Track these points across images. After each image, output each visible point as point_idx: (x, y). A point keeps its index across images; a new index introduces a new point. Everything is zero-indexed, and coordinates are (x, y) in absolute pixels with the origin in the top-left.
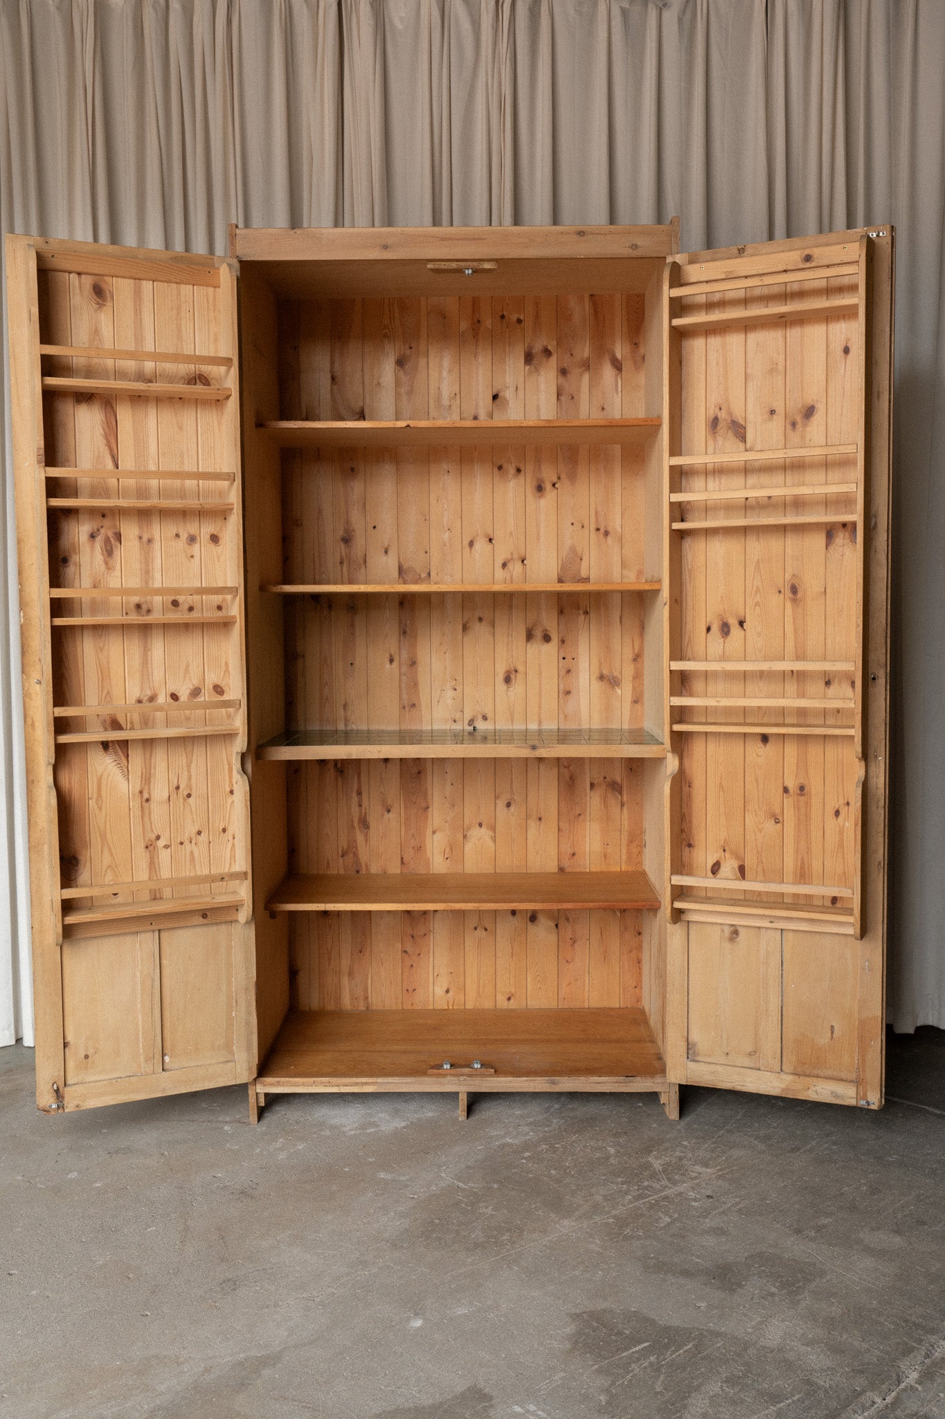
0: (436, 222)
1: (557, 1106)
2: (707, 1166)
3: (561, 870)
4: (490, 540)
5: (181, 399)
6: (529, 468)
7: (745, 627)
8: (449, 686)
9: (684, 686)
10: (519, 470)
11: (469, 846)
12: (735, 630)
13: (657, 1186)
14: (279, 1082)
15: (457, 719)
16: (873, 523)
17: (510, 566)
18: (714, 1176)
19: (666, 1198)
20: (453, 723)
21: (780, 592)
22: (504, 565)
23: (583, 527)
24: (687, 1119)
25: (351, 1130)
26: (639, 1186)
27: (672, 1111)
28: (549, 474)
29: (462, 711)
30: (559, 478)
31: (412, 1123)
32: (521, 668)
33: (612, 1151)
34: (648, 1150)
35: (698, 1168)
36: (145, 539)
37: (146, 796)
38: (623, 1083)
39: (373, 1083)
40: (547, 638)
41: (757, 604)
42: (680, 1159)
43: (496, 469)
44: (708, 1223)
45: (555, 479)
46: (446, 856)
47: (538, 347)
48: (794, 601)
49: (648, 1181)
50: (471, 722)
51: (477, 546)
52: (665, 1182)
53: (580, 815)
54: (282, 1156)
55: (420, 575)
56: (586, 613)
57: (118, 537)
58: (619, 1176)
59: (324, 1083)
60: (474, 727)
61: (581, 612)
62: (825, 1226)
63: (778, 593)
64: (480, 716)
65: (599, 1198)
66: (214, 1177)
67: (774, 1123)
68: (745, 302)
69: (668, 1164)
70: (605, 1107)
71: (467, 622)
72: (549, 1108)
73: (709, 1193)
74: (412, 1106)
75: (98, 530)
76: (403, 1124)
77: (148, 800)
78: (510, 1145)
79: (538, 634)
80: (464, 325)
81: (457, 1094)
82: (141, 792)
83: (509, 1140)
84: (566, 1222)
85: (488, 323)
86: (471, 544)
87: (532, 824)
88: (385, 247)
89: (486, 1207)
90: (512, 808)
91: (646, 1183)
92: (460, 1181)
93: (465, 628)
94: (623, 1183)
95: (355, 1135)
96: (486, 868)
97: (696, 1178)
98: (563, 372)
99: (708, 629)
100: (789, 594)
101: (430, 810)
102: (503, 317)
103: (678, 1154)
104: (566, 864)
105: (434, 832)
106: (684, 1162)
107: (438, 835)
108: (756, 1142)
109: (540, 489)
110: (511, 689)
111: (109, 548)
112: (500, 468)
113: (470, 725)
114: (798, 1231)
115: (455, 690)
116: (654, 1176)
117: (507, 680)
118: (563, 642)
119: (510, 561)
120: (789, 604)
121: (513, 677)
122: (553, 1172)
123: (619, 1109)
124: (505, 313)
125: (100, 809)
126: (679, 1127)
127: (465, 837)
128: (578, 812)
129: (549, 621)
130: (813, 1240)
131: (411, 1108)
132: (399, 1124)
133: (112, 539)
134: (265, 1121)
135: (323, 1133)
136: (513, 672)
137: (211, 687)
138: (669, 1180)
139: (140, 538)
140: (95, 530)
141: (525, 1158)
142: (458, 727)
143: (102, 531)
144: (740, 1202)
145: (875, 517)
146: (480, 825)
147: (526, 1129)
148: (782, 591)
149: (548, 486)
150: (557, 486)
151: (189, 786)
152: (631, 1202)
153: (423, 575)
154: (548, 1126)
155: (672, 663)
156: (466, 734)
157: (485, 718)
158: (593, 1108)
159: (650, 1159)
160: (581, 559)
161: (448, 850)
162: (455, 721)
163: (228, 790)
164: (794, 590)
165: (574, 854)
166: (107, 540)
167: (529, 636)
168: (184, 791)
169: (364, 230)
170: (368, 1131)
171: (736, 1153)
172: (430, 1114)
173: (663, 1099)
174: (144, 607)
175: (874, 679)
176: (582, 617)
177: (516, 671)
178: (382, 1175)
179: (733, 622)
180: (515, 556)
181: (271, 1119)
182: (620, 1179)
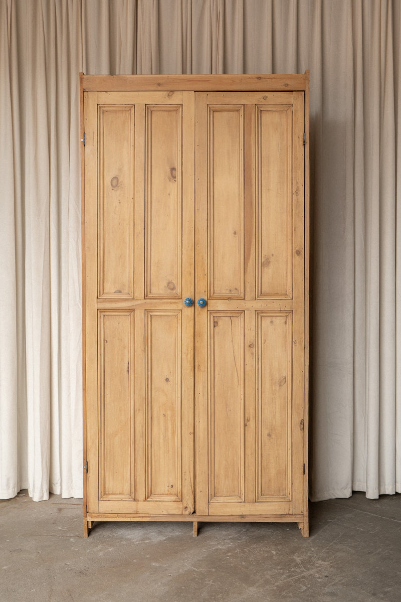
0: (184, 72)
1: (244, 530)
2: (325, 561)
13: (298, 571)
14: (99, 516)
18: (329, 566)
19: (303, 577)
24: (313, 537)
25: (136, 541)
26: (290, 570)
27: (305, 533)
31: (168, 538)
33: (275, 553)
34: (293, 553)
35: (320, 562)
42: (310, 557)
44: (327, 590)
49: (293, 568)
52: (303, 569)
54: (101, 554)
58: (278, 565)
62: (388, 592)
65: (268, 576)
66: (66, 564)
69: (304, 560)
72: (240, 531)
73: (326, 574)
74: (169, 529)
76: (164, 538)
78: (221, 549)
81: (192, 522)
83: (220, 547)
84: (251, 589)
88: (159, 85)
89: (209, 581)
91: (293, 570)
92: (195, 568)
94: (281, 569)
95: (139, 544)
97: (320, 567)
103: (309, 554)
106: (312, 558)
108: (350, 549)
114: (374, 594)
116: (297, 565)
122: (243, 563)
123: (277, 531)
126: (309, 541)
130: (382, 599)
132: (162, 538)
134: (92, 537)
135: (122, 543)
138: (304, 567)
141: (228, 556)
144: (342, 579)
147: (229, 541)
152: (285, 579)
154: (240, 540)
158: (263, 531)
159: (294, 557)
169: (147, 76)
170: (146, 542)
171: (339, 554)
172: (177, 534)
173: (300, 526)
178: (154, 564)
181: (95, 535)
182: (279, 567)
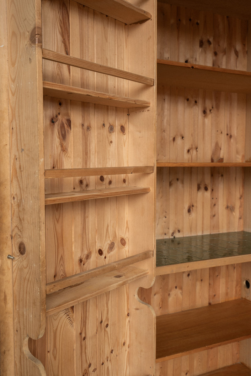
3: (210, 304)
4: (183, 137)
6: (200, 102)
8: (163, 216)
10: (196, 102)
11: (171, 299)
15: (167, 233)
17: (191, 151)
20: (164, 235)
22: (188, 151)
23: (222, 133)
28: (209, 104)
29: (169, 229)
30: (213, 108)
32: (195, 205)
36: (86, 125)
37: (83, 335)
40: (206, 189)
43: (186, 101)
45: (211, 108)
46: (160, 307)
47: (205, 40)
50: (173, 234)
51: (177, 140)
53: (218, 276)
56: (222, 176)
57: (69, 122)
60: (174, 237)
61: (220, 175)
64: (177, 231)
71: (171, 181)
75: (57, 116)
77: (84, 339)
79: (202, 187)
80: (172, 21)
82: (81, 334)
85: (184, 22)
86: (174, 139)
87: (198, 284)
90: (190, 276)
93: (170, 184)
96: (178, 309)
98: (216, 54)
102: (190, 20)
104: (211, 301)
105: (155, 295)
107: (157, 296)
109: (204, 112)
110: (191, 215)
111: (63, 133)
112: (188, 100)
113: (172, 236)
115: (166, 217)
117: (189, 211)
118: (212, 190)
119: (190, 149)
121: (191, 209)
124: (192, 18)
125: (55, 358)
127: (169, 295)
128: (217, 274)
129: (208, 180)
133: (66, 126)
136: (192, 207)
137: (120, 240)
139: (83, 125)
140: (55, 115)
142: (166, 237)
143: (60, 117)
146: (176, 287)
149: (208, 111)
150: (211, 111)
157: (179, 231)
160: (221, 149)
161: (161, 303)
162: (165, 234)
163: (126, 313)
165: (215, 295)
166: (62, 126)
167: (199, 188)
168: (104, 324)
174: (85, 183)
176: (220, 178)
177: (193, 206)
180: (194, 147)
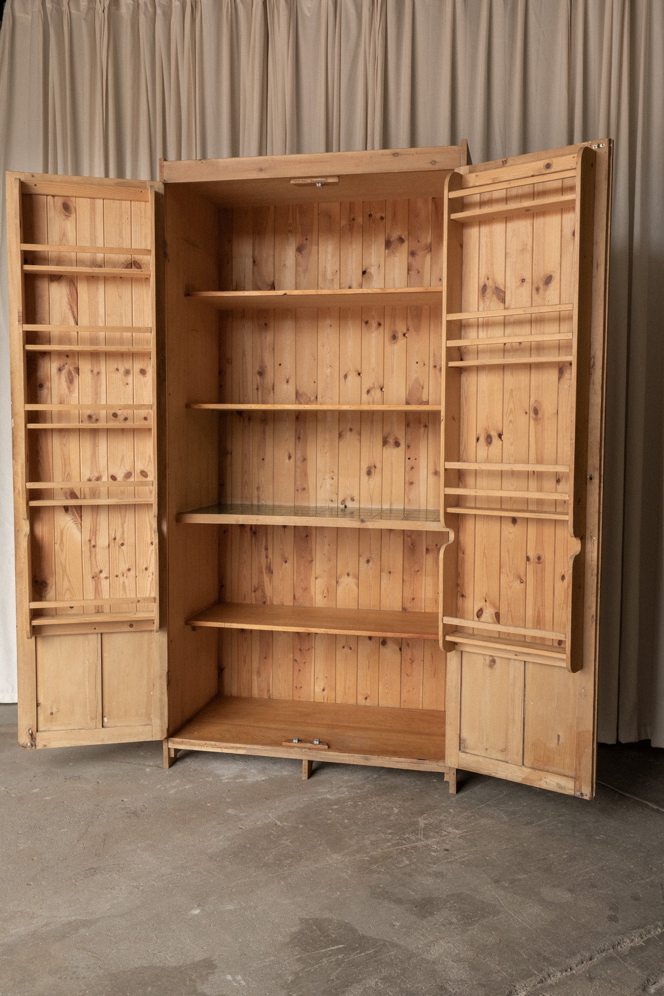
0: (328, 149)
1: (375, 776)
2: (457, 828)
3: (404, 609)
4: (359, 374)
5: (121, 278)
6: (387, 323)
7: (502, 439)
8: (328, 476)
9: (461, 480)
10: (380, 325)
11: (340, 589)
12: (496, 441)
13: (413, 838)
14: (183, 742)
15: (333, 500)
16: (592, 363)
17: (372, 392)
18: (458, 836)
19: (415, 848)
20: (330, 502)
21: (526, 413)
22: (368, 392)
23: (424, 365)
24: (461, 794)
25: (226, 779)
26: (401, 837)
27: (452, 789)
28: (401, 328)
29: (337, 494)
30: (408, 330)
31: (270, 778)
32: (378, 465)
33: (396, 810)
34: (421, 813)
35: (450, 829)
36: (95, 371)
37: (93, 543)
38: (415, 763)
39: (244, 748)
40: (397, 444)
41: (511, 422)
42: (441, 821)
43: (364, 324)
44: (435, 868)
45: (405, 331)
46: (324, 595)
47: (395, 236)
48: (536, 420)
49: (409, 834)
50: (343, 502)
51: (349, 378)
52: (421, 837)
53: (418, 571)
54: (172, 791)
55: (310, 398)
56: (426, 426)
57: (77, 370)
58: (389, 828)
59: (212, 745)
60: (346, 506)
61: (422, 426)
62: (519, 880)
63: (525, 414)
64: (349, 499)
65: (367, 842)
66: (122, 801)
67: (525, 803)
68: (506, 200)
69: (430, 824)
70: (408, 780)
71: (342, 431)
72: (369, 777)
73: (448, 847)
74: (277, 767)
75: (64, 366)
76: (263, 778)
77: (94, 546)
78: (327, 799)
79: (391, 440)
80: (343, 223)
82: (90, 541)
83: (329, 796)
84: (335, 856)
85: (360, 220)
86: (346, 376)
87: (385, 575)
88: (261, 170)
89: (287, 840)
90: (371, 564)
91: (407, 836)
92: (279, 821)
93: (340, 436)
94: (391, 834)
95: (228, 782)
96: (353, 606)
97: (445, 835)
98: (412, 254)
99: (478, 439)
100: (532, 414)
101: (314, 561)
102: (370, 215)
103: (442, 817)
104: (408, 605)
105: (316, 578)
106: (443, 824)
107: (318, 581)
108: (503, 815)
109: (394, 337)
110: (371, 480)
111: (70, 378)
112: (367, 323)
113: (342, 504)
114: (497, 882)
115: (333, 479)
116: (415, 832)
117: (369, 473)
118: (409, 447)
119: (372, 389)
120: (532, 422)
121: (373, 470)
122: (346, 821)
123: (418, 782)
124: (372, 213)
125: (62, 551)
126: (453, 799)
127: (337, 582)
128: (417, 569)
129: (399, 432)
130: (504, 888)
131: (275, 768)
132: (261, 777)
133: (73, 372)
134: (174, 768)
135: (207, 779)
136: (373, 468)
137: (139, 471)
138: (424, 835)
139: (92, 371)
140: (62, 366)
141: (332, 809)
142: (334, 505)
143: (66, 366)
144: (467, 856)
145: (594, 357)
146: (348, 575)
147: (345, 789)
148: (528, 412)
149: (400, 335)
150: (406, 335)
151: (122, 538)
152: (388, 847)
153: (313, 398)
154: (361, 789)
155: (446, 463)
156: (340, 510)
157: (353, 500)
158: (399, 780)
159: (419, 819)
160: (423, 388)
161: (326, 591)
162: (332, 501)
163: (149, 542)
164: (536, 412)
165: (413, 599)
166: (70, 373)
167: (385, 442)
168: (119, 541)
170: (237, 781)
171: (483, 821)
172: (285, 773)
173: (446, 778)
174: (94, 417)
175: (591, 479)
176: (422, 430)
177: (375, 467)
178: (230, 811)
179: (494, 434)
180: (376, 385)
181: (180, 766)
182: (390, 831)
